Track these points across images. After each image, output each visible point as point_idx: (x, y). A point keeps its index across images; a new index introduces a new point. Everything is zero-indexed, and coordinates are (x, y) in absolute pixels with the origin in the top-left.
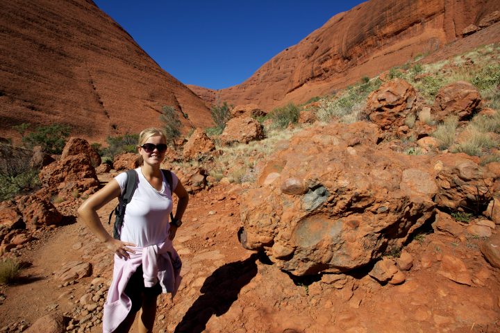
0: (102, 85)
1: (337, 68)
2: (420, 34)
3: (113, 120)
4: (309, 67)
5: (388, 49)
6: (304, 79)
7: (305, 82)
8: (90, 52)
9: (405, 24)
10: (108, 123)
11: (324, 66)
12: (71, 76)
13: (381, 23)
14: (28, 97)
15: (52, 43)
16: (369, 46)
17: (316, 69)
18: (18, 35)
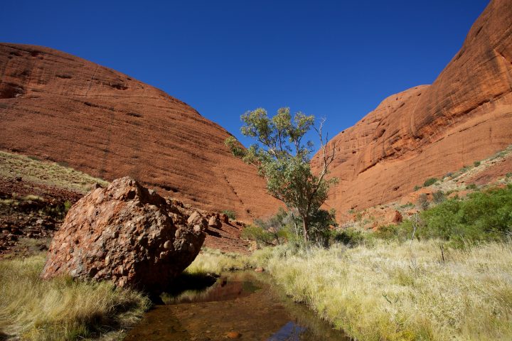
0: (234, 179)
1: (409, 146)
2: (492, 111)
3: (246, 206)
4: (380, 148)
5: (461, 126)
6: (376, 159)
7: (378, 162)
8: (220, 155)
9: (473, 104)
10: (244, 209)
11: (395, 145)
12: (212, 174)
13: (448, 105)
14: (192, 193)
15: (198, 152)
16: (440, 125)
17: (387, 149)
18: (180, 149)
